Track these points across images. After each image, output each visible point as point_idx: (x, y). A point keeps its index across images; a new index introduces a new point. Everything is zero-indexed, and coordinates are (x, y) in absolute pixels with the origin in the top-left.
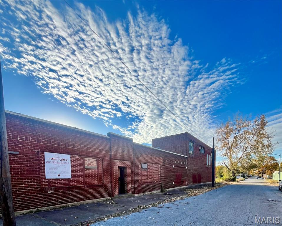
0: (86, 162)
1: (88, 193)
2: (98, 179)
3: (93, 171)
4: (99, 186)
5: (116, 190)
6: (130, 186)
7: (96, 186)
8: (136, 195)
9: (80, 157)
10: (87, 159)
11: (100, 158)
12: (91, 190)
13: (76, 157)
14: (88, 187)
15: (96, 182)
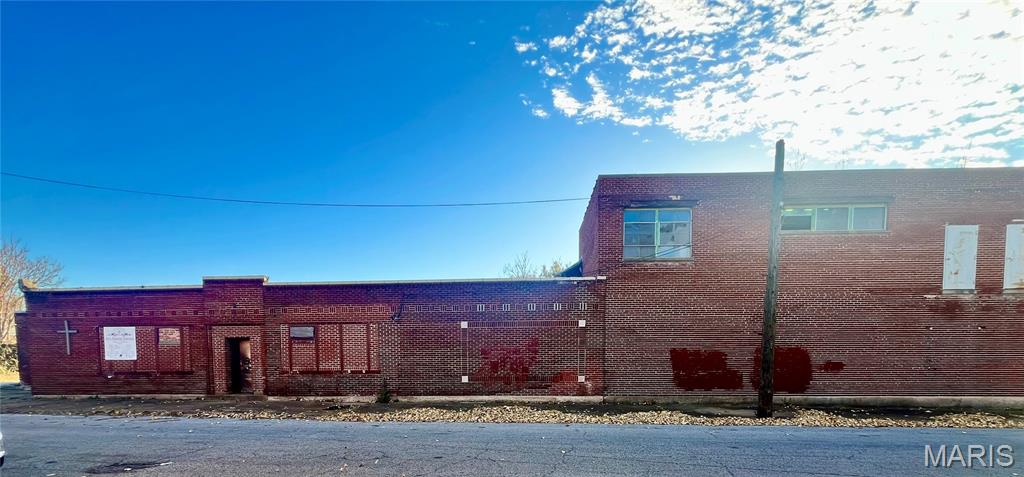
0: (161, 334)
1: (163, 384)
2: (183, 363)
3: (172, 349)
4: (182, 374)
5: (220, 383)
6: (257, 377)
7: (178, 373)
8: (271, 399)
9: (151, 328)
10: (163, 330)
11: (185, 326)
12: (168, 379)
13: (144, 328)
14: (162, 373)
15: (178, 366)
